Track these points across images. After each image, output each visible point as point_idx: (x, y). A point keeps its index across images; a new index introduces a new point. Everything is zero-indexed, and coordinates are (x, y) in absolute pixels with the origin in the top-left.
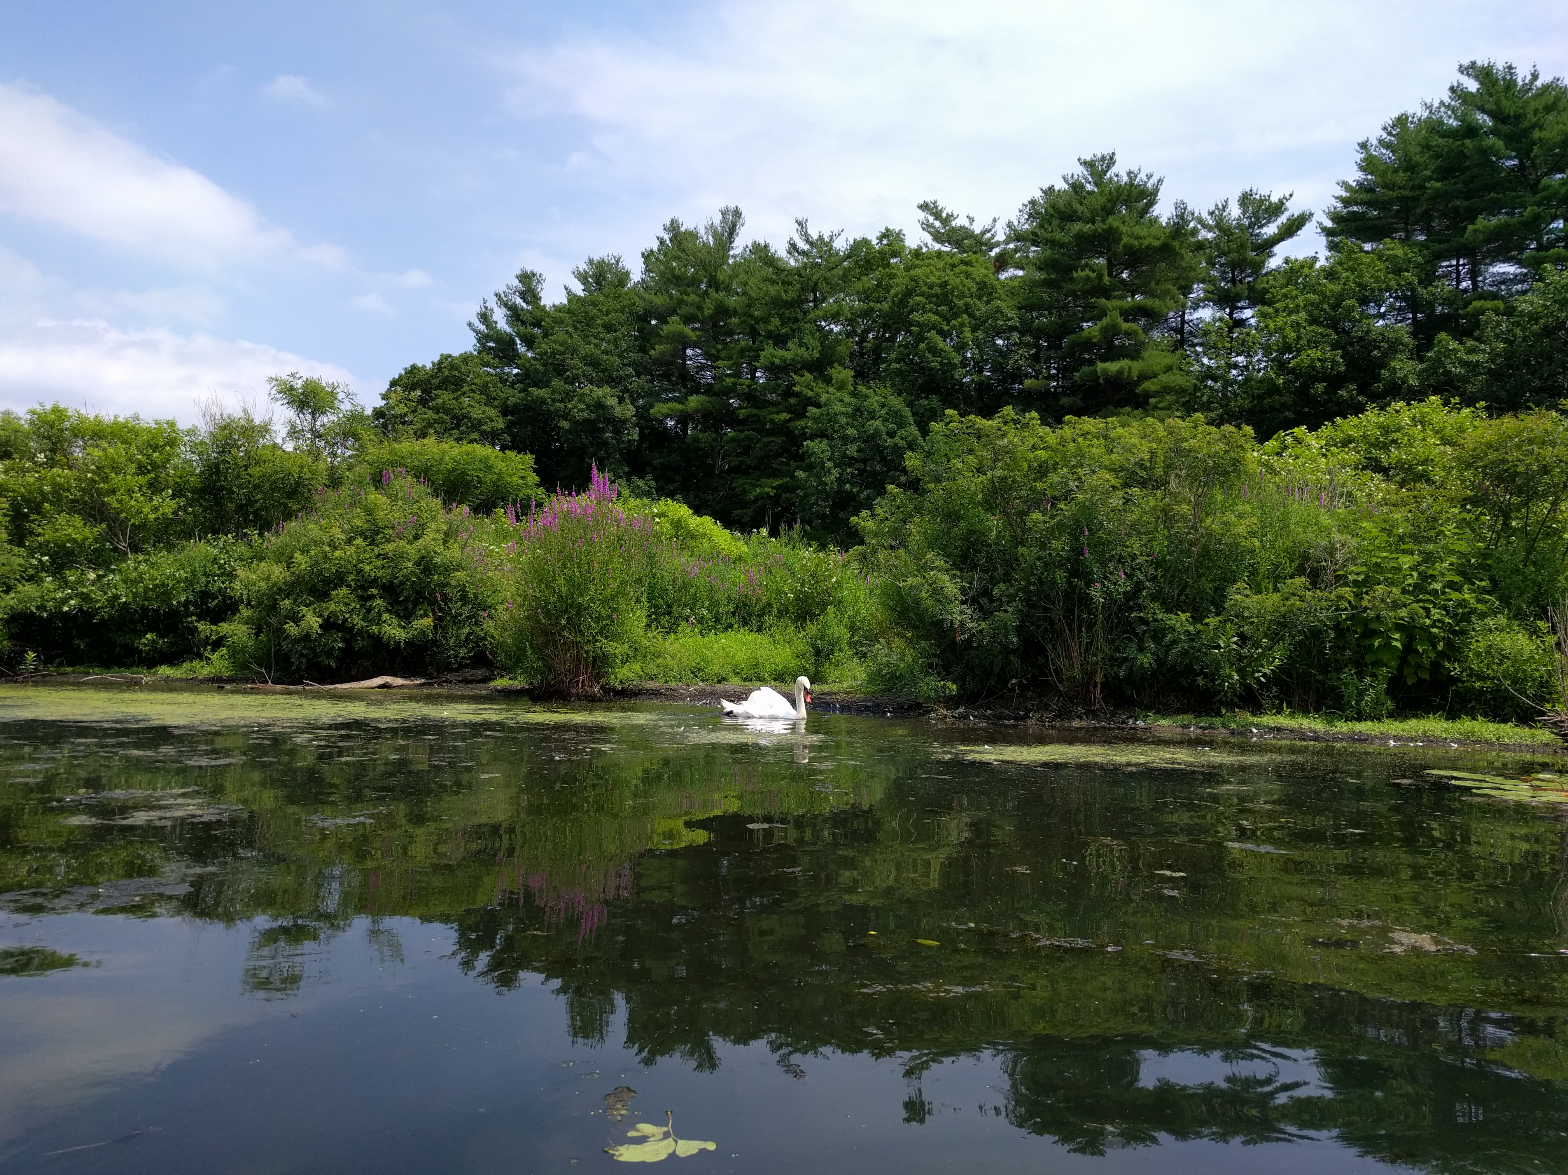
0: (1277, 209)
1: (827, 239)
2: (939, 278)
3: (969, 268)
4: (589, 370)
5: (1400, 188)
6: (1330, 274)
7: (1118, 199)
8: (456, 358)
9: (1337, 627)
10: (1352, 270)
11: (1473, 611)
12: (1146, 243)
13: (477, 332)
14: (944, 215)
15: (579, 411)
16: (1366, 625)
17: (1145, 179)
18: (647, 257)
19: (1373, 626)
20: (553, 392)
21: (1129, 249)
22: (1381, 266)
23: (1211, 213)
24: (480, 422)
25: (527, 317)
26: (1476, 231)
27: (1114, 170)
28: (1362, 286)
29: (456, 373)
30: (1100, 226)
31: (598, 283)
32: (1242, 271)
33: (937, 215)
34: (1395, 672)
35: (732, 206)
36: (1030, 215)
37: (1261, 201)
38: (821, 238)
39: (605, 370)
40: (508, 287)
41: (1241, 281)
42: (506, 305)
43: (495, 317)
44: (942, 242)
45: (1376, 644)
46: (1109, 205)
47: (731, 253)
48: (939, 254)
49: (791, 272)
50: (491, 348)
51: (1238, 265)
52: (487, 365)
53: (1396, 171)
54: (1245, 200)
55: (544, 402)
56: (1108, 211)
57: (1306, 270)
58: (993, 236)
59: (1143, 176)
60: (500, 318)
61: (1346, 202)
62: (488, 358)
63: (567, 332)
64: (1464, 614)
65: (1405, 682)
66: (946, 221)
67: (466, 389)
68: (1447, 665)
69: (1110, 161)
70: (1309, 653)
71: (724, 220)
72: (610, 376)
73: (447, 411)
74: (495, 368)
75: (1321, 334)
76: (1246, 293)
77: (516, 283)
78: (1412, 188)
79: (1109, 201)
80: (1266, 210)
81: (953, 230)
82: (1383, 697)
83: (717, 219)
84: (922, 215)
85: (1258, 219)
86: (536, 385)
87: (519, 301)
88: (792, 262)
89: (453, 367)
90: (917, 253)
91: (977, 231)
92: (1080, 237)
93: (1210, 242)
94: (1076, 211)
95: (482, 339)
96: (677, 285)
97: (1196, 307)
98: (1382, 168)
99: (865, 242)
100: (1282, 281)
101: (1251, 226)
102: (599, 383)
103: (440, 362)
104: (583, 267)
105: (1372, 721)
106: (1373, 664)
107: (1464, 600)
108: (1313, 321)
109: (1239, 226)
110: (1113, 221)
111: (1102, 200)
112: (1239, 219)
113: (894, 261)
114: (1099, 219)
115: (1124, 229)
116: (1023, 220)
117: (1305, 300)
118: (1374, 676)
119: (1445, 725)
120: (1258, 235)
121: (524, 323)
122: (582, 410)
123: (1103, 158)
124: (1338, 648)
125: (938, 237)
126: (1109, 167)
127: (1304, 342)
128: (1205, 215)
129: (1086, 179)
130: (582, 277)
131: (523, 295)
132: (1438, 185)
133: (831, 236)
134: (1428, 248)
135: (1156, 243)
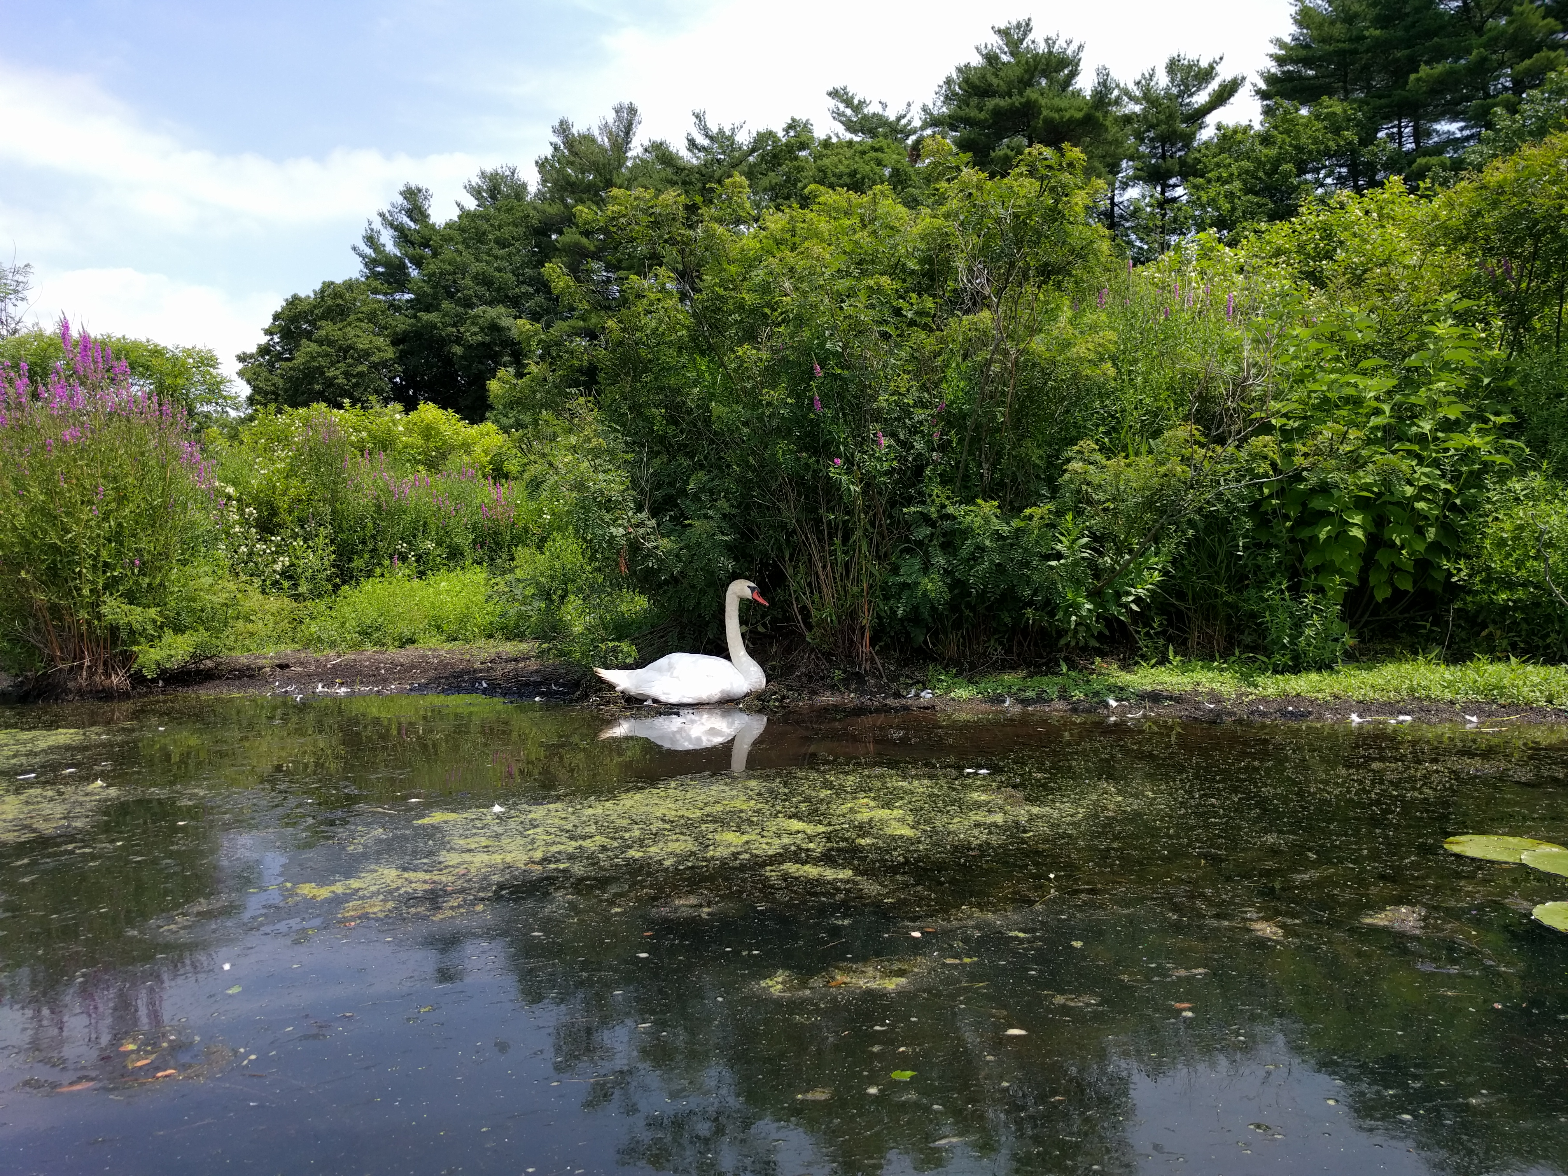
0: (1207, 75)
1: (728, 133)
2: (848, 166)
3: (880, 155)
4: (482, 290)
5: (1338, 41)
6: (1265, 139)
7: (1036, 68)
8: (339, 286)
9: (1255, 508)
10: (1287, 132)
11: (1487, 466)
12: (1067, 115)
13: (363, 256)
14: (856, 102)
15: (473, 334)
16: (1304, 505)
17: (1064, 45)
18: (542, 165)
19: (1317, 503)
20: (444, 316)
21: (1048, 122)
22: (1319, 125)
23: (1138, 83)
24: (367, 354)
25: (416, 238)
26: (1418, 80)
27: (1030, 37)
28: (1299, 149)
29: (339, 301)
30: (1017, 100)
31: (493, 197)
32: (1172, 145)
33: (848, 102)
34: (1357, 583)
35: (626, 103)
36: (947, 97)
37: (1190, 67)
38: (721, 131)
39: (499, 289)
40: (393, 206)
41: (1171, 157)
42: (391, 225)
43: (383, 240)
44: (855, 132)
45: (1322, 536)
46: (1027, 77)
47: (629, 154)
48: (850, 143)
49: (691, 170)
50: (380, 273)
51: (1168, 138)
52: (375, 292)
53: (1332, 23)
54: (1173, 66)
55: (434, 326)
56: (1026, 82)
57: (1239, 136)
58: (910, 122)
59: (1061, 43)
60: (387, 240)
61: (1280, 61)
62: (377, 284)
63: (457, 250)
64: (1471, 473)
65: (1372, 597)
66: (857, 109)
67: (352, 317)
68: (1446, 564)
69: (1026, 27)
70: (1213, 557)
71: (619, 118)
72: (507, 296)
73: (331, 343)
74: (385, 294)
75: (1257, 204)
76: (1177, 168)
77: (400, 200)
78: (1350, 40)
79: (1026, 71)
80: (1196, 77)
81: (865, 117)
82: (1337, 627)
83: (611, 117)
84: (832, 103)
85: (1187, 86)
86: (427, 310)
87: (406, 220)
88: (695, 161)
89: (336, 295)
90: (826, 144)
91: (892, 118)
92: (997, 113)
93: (1138, 116)
94: (991, 85)
95: (370, 263)
96: (573, 192)
97: (1125, 186)
98: (1317, 20)
99: (771, 134)
100: (1215, 150)
101: (1181, 94)
102: (491, 303)
103: (322, 291)
104: (476, 181)
105: (1319, 670)
106: (1317, 570)
107: (1472, 449)
108: (1248, 191)
109: (1168, 96)
110: (1031, 94)
111: (1019, 71)
112: (1167, 88)
113: (803, 153)
114: (1015, 91)
115: (1043, 101)
116: (939, 103)
117: (1239, 167)
118: (1320, 590)
119: (1448, 676)
120: (1188, 104)
121: (413, 244)
122: (475, 334)
123: (1019, 26)
124: (1257, 546)
125: (850, 126)
126: (1025, 35)
127: (1239, 213)
128: (1131, 87)
129: (1001, 49)
130: (476, 192)
131: (410, 214)
132: (1378, 32)
133: (733, 130)
134: (1368, 104)
135: (1079, 115)
